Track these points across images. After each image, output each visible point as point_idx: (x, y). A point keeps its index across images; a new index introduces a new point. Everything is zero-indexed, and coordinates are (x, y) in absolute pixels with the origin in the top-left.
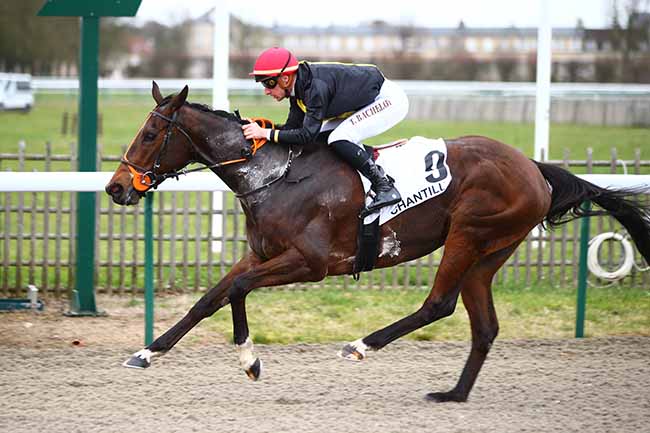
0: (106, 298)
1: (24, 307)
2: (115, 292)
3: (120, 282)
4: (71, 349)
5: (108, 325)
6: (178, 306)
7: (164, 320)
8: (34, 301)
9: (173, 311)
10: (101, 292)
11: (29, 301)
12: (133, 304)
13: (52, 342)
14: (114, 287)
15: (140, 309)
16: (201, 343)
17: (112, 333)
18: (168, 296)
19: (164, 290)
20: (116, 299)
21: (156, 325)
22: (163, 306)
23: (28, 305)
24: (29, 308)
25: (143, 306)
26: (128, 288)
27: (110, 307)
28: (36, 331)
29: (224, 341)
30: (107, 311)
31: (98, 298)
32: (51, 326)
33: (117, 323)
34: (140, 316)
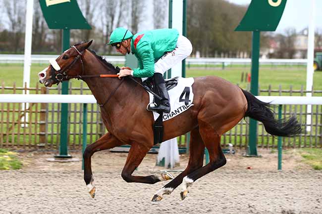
0: (261, 149)
1: (227, 153)
2: (266, 147)
3: (267, 143)
4: (246, 171)
5: (262, 161)
6: (292, 153)
7: (286, 159)
8: (231, 150)
9: (290, 155)
10: (260, 147)
11: (229, 150)
12: (272, 152)
13: (238, 167)
14: (265, 145)
15: (276, 155)
16: (302, 169)
17: (264, 164)
18: (287, 149)
19: (286, 147)
20: (265, 150)
21: (283, 161)
22: (286, 153)
23: (229, 152)
24: (229, 153)
25: (277, 153)
26: (271, 146)
27: (263, 153)
28: (232, 163)
29: (311, 168)
30: (262, 155)
31: (258, 150)
32: (238, 161)
33: (266, 160)
34: (276, 157)
